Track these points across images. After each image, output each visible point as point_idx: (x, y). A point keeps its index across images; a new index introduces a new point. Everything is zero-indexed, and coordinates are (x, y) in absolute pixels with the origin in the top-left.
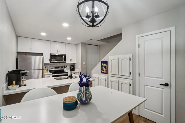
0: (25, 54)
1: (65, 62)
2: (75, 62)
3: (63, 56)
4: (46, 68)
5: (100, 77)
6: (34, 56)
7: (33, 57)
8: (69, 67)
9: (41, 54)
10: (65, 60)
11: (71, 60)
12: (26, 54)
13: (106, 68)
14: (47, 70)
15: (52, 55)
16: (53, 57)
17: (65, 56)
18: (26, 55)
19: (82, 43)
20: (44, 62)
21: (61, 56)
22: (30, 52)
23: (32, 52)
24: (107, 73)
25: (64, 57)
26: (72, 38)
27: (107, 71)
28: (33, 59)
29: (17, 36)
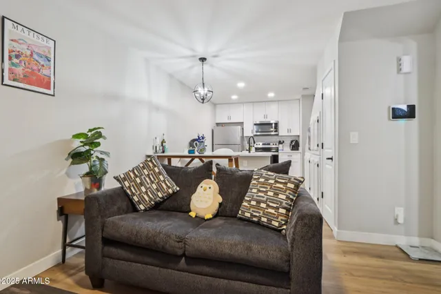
1: (276, 133)
2: (298, 134)
3: (271, 124)
10: (277, 130)
11: (289, 131)
13: (310, 139)
17: (276, 124)
18: (222, 126)
19: (304, 97)
21: (269, 124)
25: (273, 125)
29: (215, 105)
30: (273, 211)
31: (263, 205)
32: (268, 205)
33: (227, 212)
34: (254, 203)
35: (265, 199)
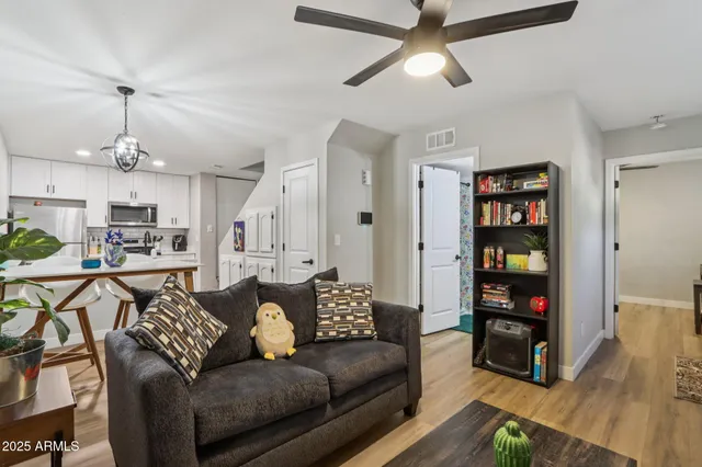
0: (33, 201)
1: (153, 224)
2: (187, 227)
3: (146, 208)
4: (96, 242)
5: (232, 261)
6: (64, 209)
7: (60, 211)
8: (168, 239)
9: (82, 204)
10: (154, 219)
11: (174, 221)
12: (37, 201)
13: (242, 237)
14: (99, 246)
15: (113, 207)
16: (116, 211)
17: (154, 209)
18: (35, 205)
19: (204, 175)
20: (89, 225)
21: (142, 209)
22: (48, 196)
23: (54, 196)
24: (243, 250)
25: (149, 210)
26: (165, 161)
27: (243, 245)
28: (58, 217)
29: (10, 156)
30: (363, 321)
31: (350, 318)
32: (355, 317)
33: (306, 338)
34: (337, 318)
35: (350, 311)
